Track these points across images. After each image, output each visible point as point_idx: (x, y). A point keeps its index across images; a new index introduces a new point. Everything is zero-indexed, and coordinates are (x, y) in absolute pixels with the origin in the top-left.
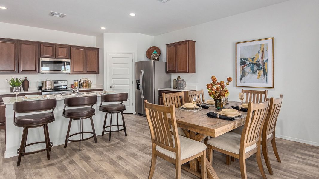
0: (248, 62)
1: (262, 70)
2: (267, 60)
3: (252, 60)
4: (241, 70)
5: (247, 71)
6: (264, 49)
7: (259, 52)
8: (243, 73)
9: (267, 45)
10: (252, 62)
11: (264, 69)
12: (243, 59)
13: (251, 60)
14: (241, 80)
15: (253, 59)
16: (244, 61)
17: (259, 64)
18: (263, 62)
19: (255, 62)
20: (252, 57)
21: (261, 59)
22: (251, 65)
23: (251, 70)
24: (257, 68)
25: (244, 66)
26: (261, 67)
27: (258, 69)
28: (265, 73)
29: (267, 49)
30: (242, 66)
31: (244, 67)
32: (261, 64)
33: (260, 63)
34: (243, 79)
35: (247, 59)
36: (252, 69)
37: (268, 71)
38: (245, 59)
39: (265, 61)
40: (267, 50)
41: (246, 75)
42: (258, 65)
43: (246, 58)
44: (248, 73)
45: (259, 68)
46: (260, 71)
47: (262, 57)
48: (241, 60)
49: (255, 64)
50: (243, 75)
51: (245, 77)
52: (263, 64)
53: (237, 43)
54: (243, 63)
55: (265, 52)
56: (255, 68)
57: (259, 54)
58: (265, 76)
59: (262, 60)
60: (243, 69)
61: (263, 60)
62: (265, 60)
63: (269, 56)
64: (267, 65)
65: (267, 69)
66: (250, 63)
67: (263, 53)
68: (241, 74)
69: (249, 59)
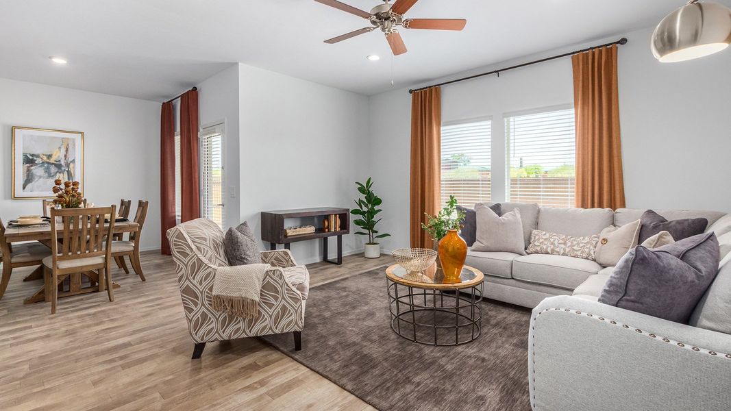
0: (39, 161)
1: (66, 172)
3: (48, 158)
4: (26, 171)
5: (38, 174)
6: (68, 145)
7: (60, 148)
8: (28, 175)
9: (73, 141)
10: (48, 161)
11: (69, 172)
12: (28, 155)
13: (45, 158)
14: (24, 188)
15: (49, 156)
16: (31, 157)
17: (61, 164)
18: (67, 162)
19: (52, 161)
20: (48, 154)
21: (63, 158)
22: (46, 165)
23: (45, 172)
24: (56, 171)
25: (32, 166)
26: (63, 168)
27: (58, 172)
29: (74, 145)
30: (28, 165)
31: (32, 168)
32: (64, 165)
33: (63, 163)
34: (29, 186)
35: (38, 156)
36: (47, 171)
37: (74, 175)
38: (32, 155)
39: (71, 162)
40: (74, 148)
41: (36, 179)
42: (58, 166)
43: (36, 153)
44: (40, 177)
45: (60, 171)
46: (62, 174)
47: (65, 156)
48: (25, 155)
49: (53, 164)
50: (30, 180)
51: (33, 182)
52: (68, 166)
53: (13, 129)
54: (29, 161)
55: (70, 149)
56: (53, 169)
57: (60, 150)
59: (65, 159)
60: (28, 170)
61: (67, 159)
62: (71, 160)
63: (77, 154)
64: (74, 167)
65: (72, 172)
66: (43, 163)
67: (67, 151)
68: (25, 178)
69: (42, 156)
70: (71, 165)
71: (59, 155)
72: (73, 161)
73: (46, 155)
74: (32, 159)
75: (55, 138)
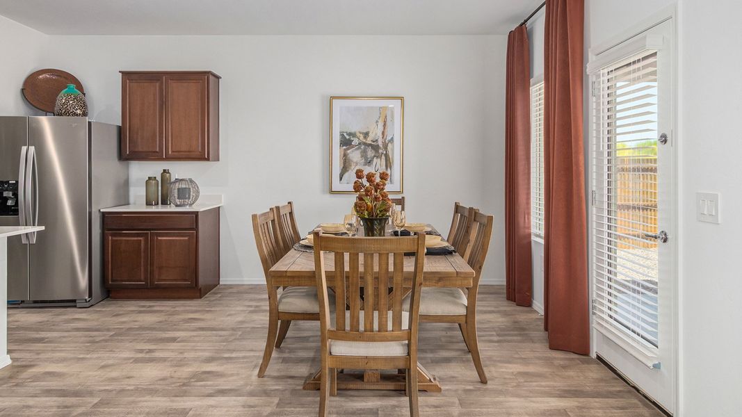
0: (355, 141)
1: (383, 157)
2: (392, 138)
3: (365, 137)
4: (342, 156)
5: (355, 160)
6: (386, 117)
7: (377, 122)
8: (345, 163)
9: (392, 110)
10: (364, 141)
11: (387, 156)
12: (345, 134)
13: (362, 137)
14: (341, 179)
15: (366, 135)
16: (347, 137)
17: (378, 145)
18: (385, 141)
19: (369, 141)
20: (365, 132)
21: (381, 137)
22: (363, 147)
23: (362, 157)
24: (373, 155)
25: (348, 149)
26: (380, 151)
27: (375, 156)
28: (388, 164)
29: (392, 117)
30: (344, 147)
31: (349, 152)
32: (381, 146)
33: (380, 143)
34: (345, 176)
35: (354, 135)
36: (363, 155)
37: (393, 161)
38: (350, 134)
39: (389, 141)
40: (392, 121)
41: (353, 167)
42: (375, 148)
43: (353, 131)
44: (357, 164)
45: (377, 155)
46: (379, 160)
47: (383, 133)
48: (342, 135)
49: (370, 145)
50: (346, 168)
51: (350, 171)
52: (386, 147)
53: (333, 98)
54: (346, 142)
55: (388, 123)
56: (370, 153)
57: (377, 125)
58: (389, 169)
59: (383, 138)
60: (345, 155)
61: (385, 137)
62: (389, 138)
63: (395, 131)
64: (393, 150)
65: (391, 157)
66: (359, 144)
67: (385, 125)
68: (342, 166)
69: (358, 134)
70: (390, 146)
71: (376, 133)
72: (392, 140)
73: (363, 133)
74: (349, 139)
75: (372, 107)
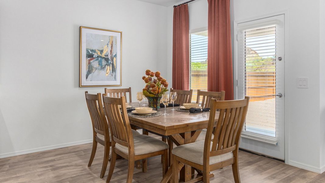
0: (95, 55)
1: (111, 65)
2: (116, 54)
3: (101, 53)
4: (88, 64)
5: (95, 66)
6: (113, 42)
7: (108, 44)
8: (89, 68)
9: (116, 38)
10: (100, 55)
11: (113, 64)
12: (89, 50)
13: (99, 53)
14: (87, 78)
16: (91, 52)
17: (108, 58)
18: (112, 56)
19: (103, 55)
20: (101, 49)
21: (110, 53)
22: (99, 59)
23: (99, 65)
24: (105, 64)
25: (91, 60)
26: (110, 62)
27: (106, 65)
28: (114, 70)
29: (116, 42)
30: (89, 59)
31: (91, 61)
32: (110, 59)
33: (109, 57)
34: (90, 76)
35: (94, 51)
36: (100, 63)
37: (116, 67)
38: (92, 51)
39: (114, 56)
40: (116, 44)
41: (94, 71)
42: (107, 60)
43: (94, 49)
44: (96, 69)
45: (108, 64)
46: (109, 67)
47: (111, 51)
48: (87, 51)
49: (104, 58)
50: (90, 72)
51: (92, 73)
52: (112, 60)
53: (82, 27)
54: (90, 56)
55: (114, 45)
56: (104, 63)
57: (108, 46)
58: (114, 72)
59: (111, 54)
60: (89, 63)
61: (112, 54)
62: (114, 54)
63: (117, 50)
64: (116, 61)
65: (115, 65)
66: (98, 57)
67: (112, 47)
68: (88, 70)
69: (97, 51)
70: (115, 59)
71: (107, 51)
72: (116, 56)
73: (100, 51)
74: (92, 54)
75: (105, 36)
